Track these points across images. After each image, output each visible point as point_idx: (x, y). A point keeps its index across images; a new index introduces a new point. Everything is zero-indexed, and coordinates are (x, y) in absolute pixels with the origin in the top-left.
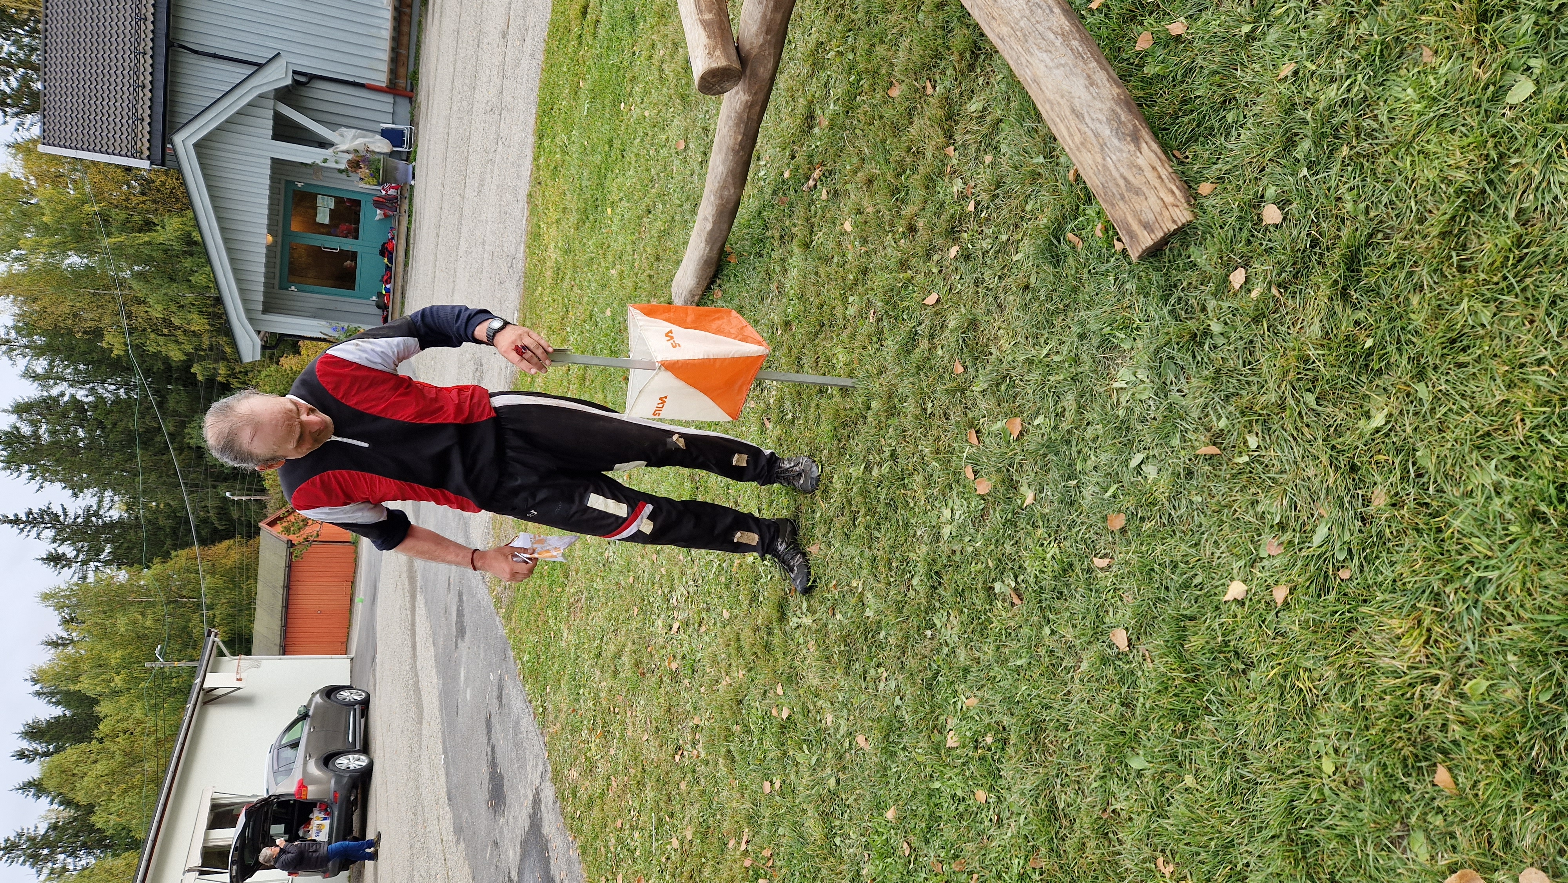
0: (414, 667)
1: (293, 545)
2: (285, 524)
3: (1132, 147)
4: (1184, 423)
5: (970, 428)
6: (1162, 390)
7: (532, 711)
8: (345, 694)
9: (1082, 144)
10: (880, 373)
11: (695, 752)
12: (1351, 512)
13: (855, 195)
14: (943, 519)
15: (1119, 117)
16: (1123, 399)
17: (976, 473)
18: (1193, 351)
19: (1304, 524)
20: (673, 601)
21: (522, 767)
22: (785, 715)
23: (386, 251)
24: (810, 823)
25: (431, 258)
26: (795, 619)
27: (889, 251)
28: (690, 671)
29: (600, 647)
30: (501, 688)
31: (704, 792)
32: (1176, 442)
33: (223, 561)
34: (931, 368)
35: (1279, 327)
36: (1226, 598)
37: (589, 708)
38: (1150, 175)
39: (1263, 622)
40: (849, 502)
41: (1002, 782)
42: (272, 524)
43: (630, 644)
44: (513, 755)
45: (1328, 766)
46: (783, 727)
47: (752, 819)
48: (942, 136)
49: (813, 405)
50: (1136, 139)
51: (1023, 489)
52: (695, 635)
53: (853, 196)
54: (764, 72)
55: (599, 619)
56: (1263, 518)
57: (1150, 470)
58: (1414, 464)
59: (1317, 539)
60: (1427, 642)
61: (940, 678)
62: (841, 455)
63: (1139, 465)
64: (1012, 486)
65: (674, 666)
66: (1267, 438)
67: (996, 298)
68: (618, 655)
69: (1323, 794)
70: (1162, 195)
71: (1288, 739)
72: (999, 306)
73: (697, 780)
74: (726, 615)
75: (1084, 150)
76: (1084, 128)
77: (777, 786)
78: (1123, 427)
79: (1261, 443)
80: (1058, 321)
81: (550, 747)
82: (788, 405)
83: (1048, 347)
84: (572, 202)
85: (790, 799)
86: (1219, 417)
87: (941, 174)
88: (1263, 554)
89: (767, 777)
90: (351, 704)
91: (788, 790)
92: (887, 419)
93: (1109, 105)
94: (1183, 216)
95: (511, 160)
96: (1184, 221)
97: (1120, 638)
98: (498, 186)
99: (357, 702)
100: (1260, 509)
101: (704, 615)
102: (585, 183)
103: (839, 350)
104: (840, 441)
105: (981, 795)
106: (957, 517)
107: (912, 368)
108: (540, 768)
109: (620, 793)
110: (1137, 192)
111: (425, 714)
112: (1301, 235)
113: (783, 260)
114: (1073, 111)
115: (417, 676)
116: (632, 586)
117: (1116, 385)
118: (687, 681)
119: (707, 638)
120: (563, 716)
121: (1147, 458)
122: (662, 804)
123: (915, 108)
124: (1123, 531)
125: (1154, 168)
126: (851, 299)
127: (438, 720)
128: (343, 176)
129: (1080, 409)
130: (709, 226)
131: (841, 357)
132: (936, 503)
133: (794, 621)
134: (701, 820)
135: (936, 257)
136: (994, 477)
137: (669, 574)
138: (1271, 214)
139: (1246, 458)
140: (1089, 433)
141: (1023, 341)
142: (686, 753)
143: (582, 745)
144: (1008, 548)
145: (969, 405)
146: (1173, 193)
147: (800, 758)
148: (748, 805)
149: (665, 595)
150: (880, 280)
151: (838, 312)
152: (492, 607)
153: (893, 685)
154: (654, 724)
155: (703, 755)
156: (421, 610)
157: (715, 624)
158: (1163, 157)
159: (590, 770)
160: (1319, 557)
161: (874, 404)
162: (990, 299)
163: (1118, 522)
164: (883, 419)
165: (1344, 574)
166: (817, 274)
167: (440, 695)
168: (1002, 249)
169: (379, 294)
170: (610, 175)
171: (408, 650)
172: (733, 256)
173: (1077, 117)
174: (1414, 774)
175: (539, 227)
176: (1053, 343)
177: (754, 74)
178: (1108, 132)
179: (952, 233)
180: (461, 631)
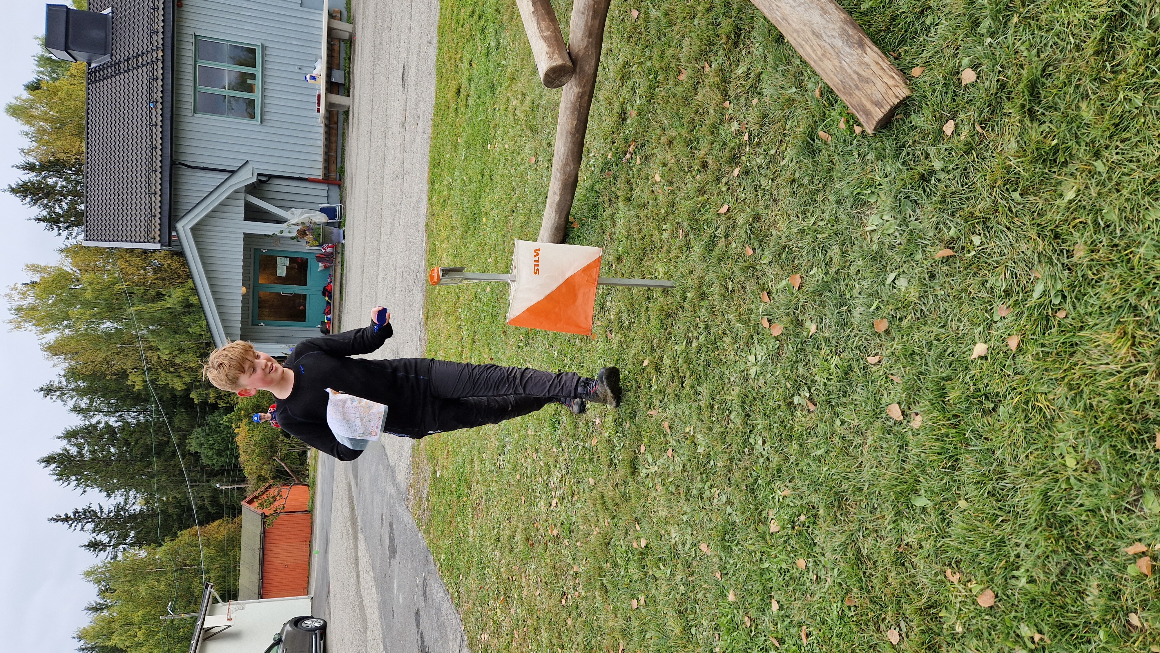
0: (359, 592)
1: (266, 516)
2: (260, 501)
3: (859, 51)
4: (923, 241)
5: (763, 290)
6: (905, 222)
7: (449, 597)
8: (308, 622)
9: (823, 55)
10: (691, 272)
11: (577, 593)
12: (1060, 265)
13: (661, 154)
14: (749, 364)
15: (848, 33)
16: (875, 238)
17: (769, 321)
18: (923, 187)
19: (1025, 287)
20: (551, 485)
21: (445, 642)
22: (643, 545)
23: (327, 292)
24: (671, 622)
25: (359, 289)
26: (644, 471)
27: (689, 185)
28: (568, 532)
29: (498, 533)
30: (425, 587)
31: (586, 622)
32: (919, 256)
33: (216, 536)
34: (729, 257)
35: (985, 154)
36: (972, 357)
37: (493, 582)
38: (875, 68)
39: (1004, 367)
40: (677, 371)
41: (817, 549)
42: (250, 502)
43: (520, 525)
44: (438, 635)
45: (1071, 462)
46: (642, 554)
47: (625, 632)
48: (719, 95)
49: (643, 310)
50: (861, 45)
51: (808, 324)
52: (569, 505)
53: (659, 156)
54: (588, 68)
55: (497, 513)
56: (992, 292)
57: (902, 283)
58: (1102, 219)
59: (1036, 294)
60: (1133, 344)
61: (760, 482)
62: (668, 339)
63: (893, 281)
64: (800, 324)
65: (555, 532)
66: (988, 235)
67: (771, 195)
68: (512, 536)
69: (1070, 484)
70: (886, 80)
71: (1037, 449)
72: (775, 200)
73: (580, 614)
74: (592, 481)
75: (825, 59)
76: (823, 44)
77: (642, 602)
78: (877, 257)
79: (983, 239)
80: (820, 197)
81: (465, 621)
82: (625, 316)
83: (814, 218)
84: (457, 221)
85: (653, 608)
86: (950, 228)
87: (721, 122)
88: (996, 318)
89: (633, 596)
90: (313, 630)
91: (651, 602)
92: (699, 302)
93: (839, 25)
94: (903, 92)
95: (412, 205)
96: (904, 96)
97: (895, 412)
98: (404, 226)
99: (317, 628)
100: (988, 285)
101: (575, 488)
102: (466, 205)
103: (658, 265)
104: (665, 330)
105: (801, 563)
106: (760, 359)
107: (714, 261)
108: (459, 639)
109: (521, 642)
110: (867, 81)
111: (369, 624)
112: (992, 84)
113: (612, 215)
114: (814, 33)
115: (361, 597)
116: (519, 481)
117: (869, 229)
118: (566, 541)
119: (579, 505)
120: (474, 594)
121: (899, 275)
122: (555, 641)
123: (698, 83)
124: (887, 332)
125: (877, 63)
126: (664, 227)
127: (379, 625)
128: (295, 242)
129: (844, 253)
130: (557, 198)
131: (661, 268)
132: (743, 354)
133: (643, 472)
134: (586, 643)
135: (724, 180)
136: (785, 319)
137: (547, 464)
138: (968, 76)
139: (973, 253)
140: (852, 270)
141: (795, 219)
142: (570, 596)
143: (490, 613)
144: (801, 370)
145: (760, 275)
146: (893, 78)
147: (658, 574)
148: (621, 622)
149: (544, 481)
150: (685, 206)
151: (656, 238)
152: (415, 527)
153: (724, 499)
154: (544, 580)
155: (583, 594)
156: (362, 545)
157: (584, 492)
158: (883, 55)
159: (497, 630)
160: (1040, 306)
161: (688, 295)
162: (768, 197)
163: (882, 326)
164: (697, 303)
165: (1061, 315)
166: (638, 217)
167: (379, 605)
168: (772, 160)
169: (323, 323)
170: (483, 196)
171: (353, 580)
172: (576, 223)
173: (817, 37)
174: (1139, 446)
175: (435, 245)
176: (818, 213)
177: (582, 71)
178: (841, 43)
179: (734, 160)
180: (393, 552)
